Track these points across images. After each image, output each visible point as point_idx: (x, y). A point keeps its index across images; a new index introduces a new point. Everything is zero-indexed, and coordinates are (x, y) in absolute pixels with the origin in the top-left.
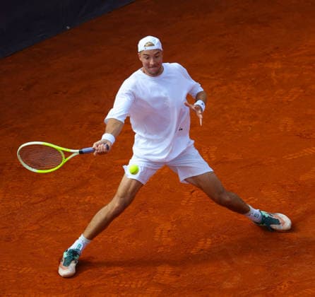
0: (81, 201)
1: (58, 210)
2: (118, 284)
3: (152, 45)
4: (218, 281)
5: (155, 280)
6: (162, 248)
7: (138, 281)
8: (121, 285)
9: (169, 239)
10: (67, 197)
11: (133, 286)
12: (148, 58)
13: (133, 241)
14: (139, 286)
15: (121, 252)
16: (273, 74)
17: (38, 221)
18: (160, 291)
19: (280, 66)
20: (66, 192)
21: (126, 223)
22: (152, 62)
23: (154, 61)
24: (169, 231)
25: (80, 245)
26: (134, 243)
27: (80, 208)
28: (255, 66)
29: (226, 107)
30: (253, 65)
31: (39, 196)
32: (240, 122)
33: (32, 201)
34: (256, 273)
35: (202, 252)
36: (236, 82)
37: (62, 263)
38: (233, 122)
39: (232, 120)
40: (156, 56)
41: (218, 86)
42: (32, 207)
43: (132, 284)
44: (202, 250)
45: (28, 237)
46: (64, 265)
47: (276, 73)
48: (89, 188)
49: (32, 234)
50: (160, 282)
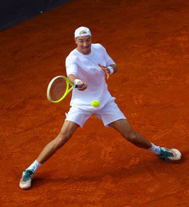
0: (50, 132)
1: (35, 138)
2: (76, 189)
3: (85, 33)
4: (144, 187)
5: (101, 186)
6: (106, 164)
7: (89, 187)
8: (78, 190)
9: (110, 158)
10: (41, 129)
11: (86, 190)
12: (82, 42)
13: (86, 159)
14: (90, 190)
15: (77, 167)
16: (182, 45)
17: (21, 145)
18: (104, 194)
19: (187, 39)
20: (40, 125)
21: (81, 147)
22: (85, 45)
23: (86, 44)
24: (111, 152)
25: (34, 167)
26: (86, 161)
27: (49, 136)
28: (169, 39)
29: (150, 67)
30: (168, 38)
31: (21, 128)
32: (159, 77)
33: (17, 132)
34: (170, 182)
35: (133, 167)
36: (156, 50)
37: (22, 179)
38: (154, 78)
39: (154, 76)
40: (87, 41)
41: (144, 52)
42: (16, 136)
43: (85, 189)
44: (133, 166)
45: (14, 156)
46: (23, 180)
47: (184, 44)
48: (56, 123)
49: (17, 154)
50: (104, 187)
